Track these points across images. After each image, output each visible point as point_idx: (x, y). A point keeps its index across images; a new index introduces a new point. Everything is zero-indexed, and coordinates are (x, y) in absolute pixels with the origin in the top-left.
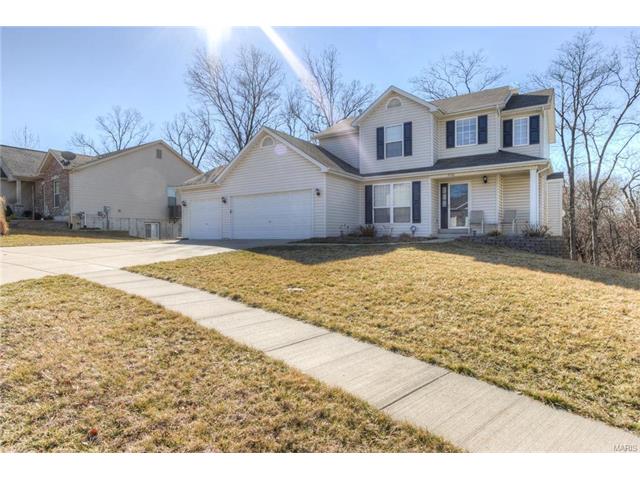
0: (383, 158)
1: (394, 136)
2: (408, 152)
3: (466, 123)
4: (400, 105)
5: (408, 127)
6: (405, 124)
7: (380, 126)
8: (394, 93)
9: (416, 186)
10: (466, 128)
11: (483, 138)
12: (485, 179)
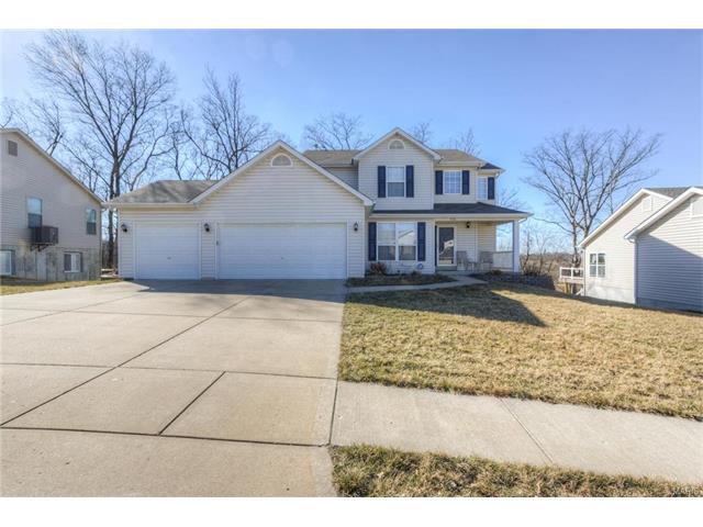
0: (384, 196)
1: (396, 176)
2: (410, 193)
3: (452, 174)
4: (401, 147)
5: (410, 170)
6: (408, 167)
7: (382, 165)
8: (397, 134)
9: (421, 227)
10: (452, 179)
11: (466, 191)
12: (468, 225)
